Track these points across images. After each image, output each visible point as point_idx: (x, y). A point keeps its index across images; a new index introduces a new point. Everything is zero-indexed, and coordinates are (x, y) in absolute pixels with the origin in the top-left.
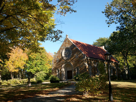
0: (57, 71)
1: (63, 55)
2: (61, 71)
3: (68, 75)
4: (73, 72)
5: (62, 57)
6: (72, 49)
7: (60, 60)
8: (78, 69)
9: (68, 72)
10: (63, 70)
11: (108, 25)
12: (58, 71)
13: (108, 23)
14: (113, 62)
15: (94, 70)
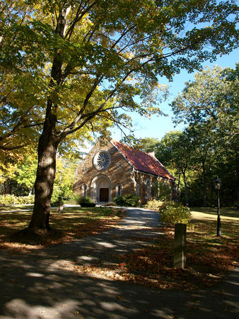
0: (83, 188)
1: (96, 162)
2: (91, 188)
3: (100, 195)
4: (111, 192)
5: (94, 166)
6: (112, 154)
7: (90, 170)
8: (119, 188)
9: (101, 189)
10: (94, 186)
11: (174, 124)
12: (85, 188)
13: (175, 122)
14: (167, 178)
15: (144, 190)
